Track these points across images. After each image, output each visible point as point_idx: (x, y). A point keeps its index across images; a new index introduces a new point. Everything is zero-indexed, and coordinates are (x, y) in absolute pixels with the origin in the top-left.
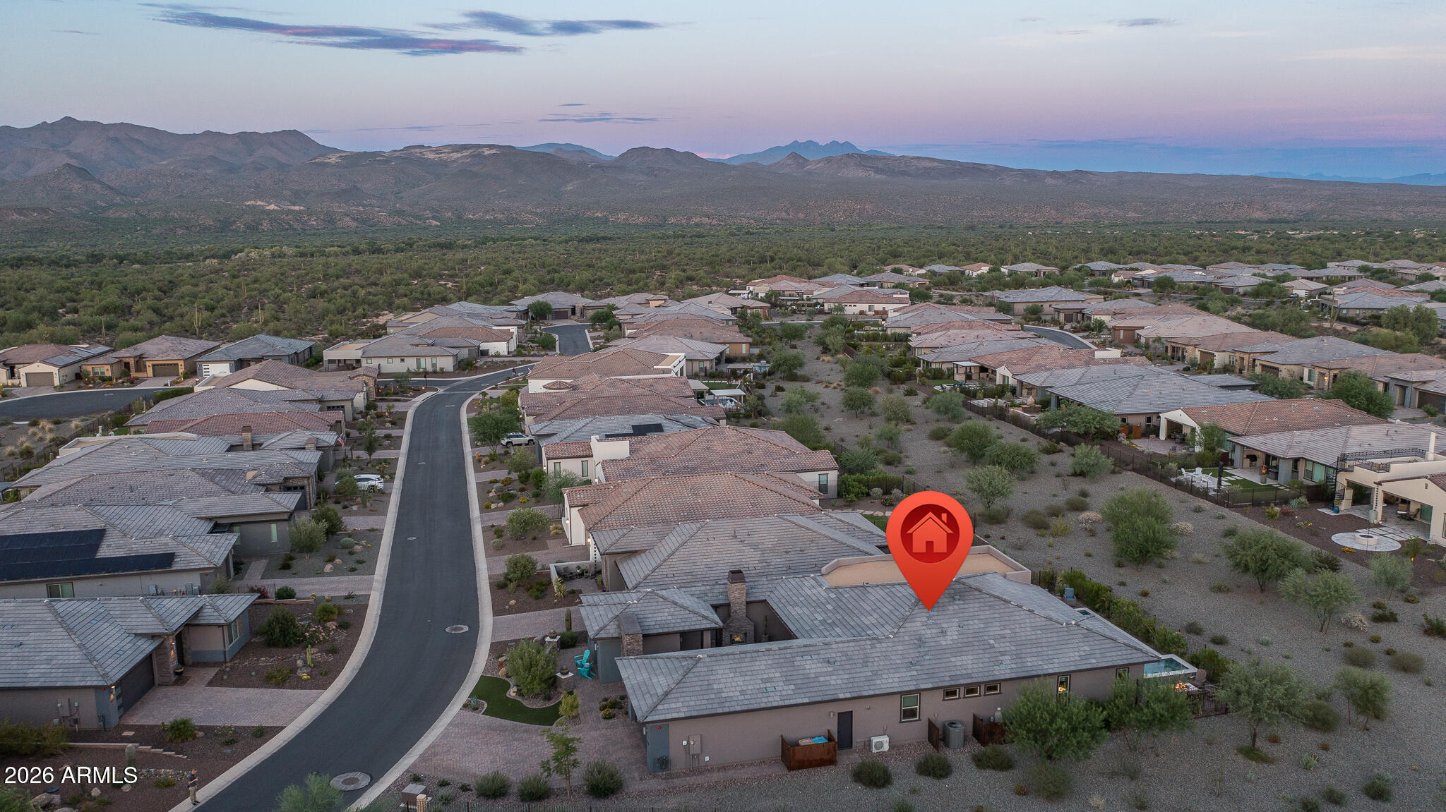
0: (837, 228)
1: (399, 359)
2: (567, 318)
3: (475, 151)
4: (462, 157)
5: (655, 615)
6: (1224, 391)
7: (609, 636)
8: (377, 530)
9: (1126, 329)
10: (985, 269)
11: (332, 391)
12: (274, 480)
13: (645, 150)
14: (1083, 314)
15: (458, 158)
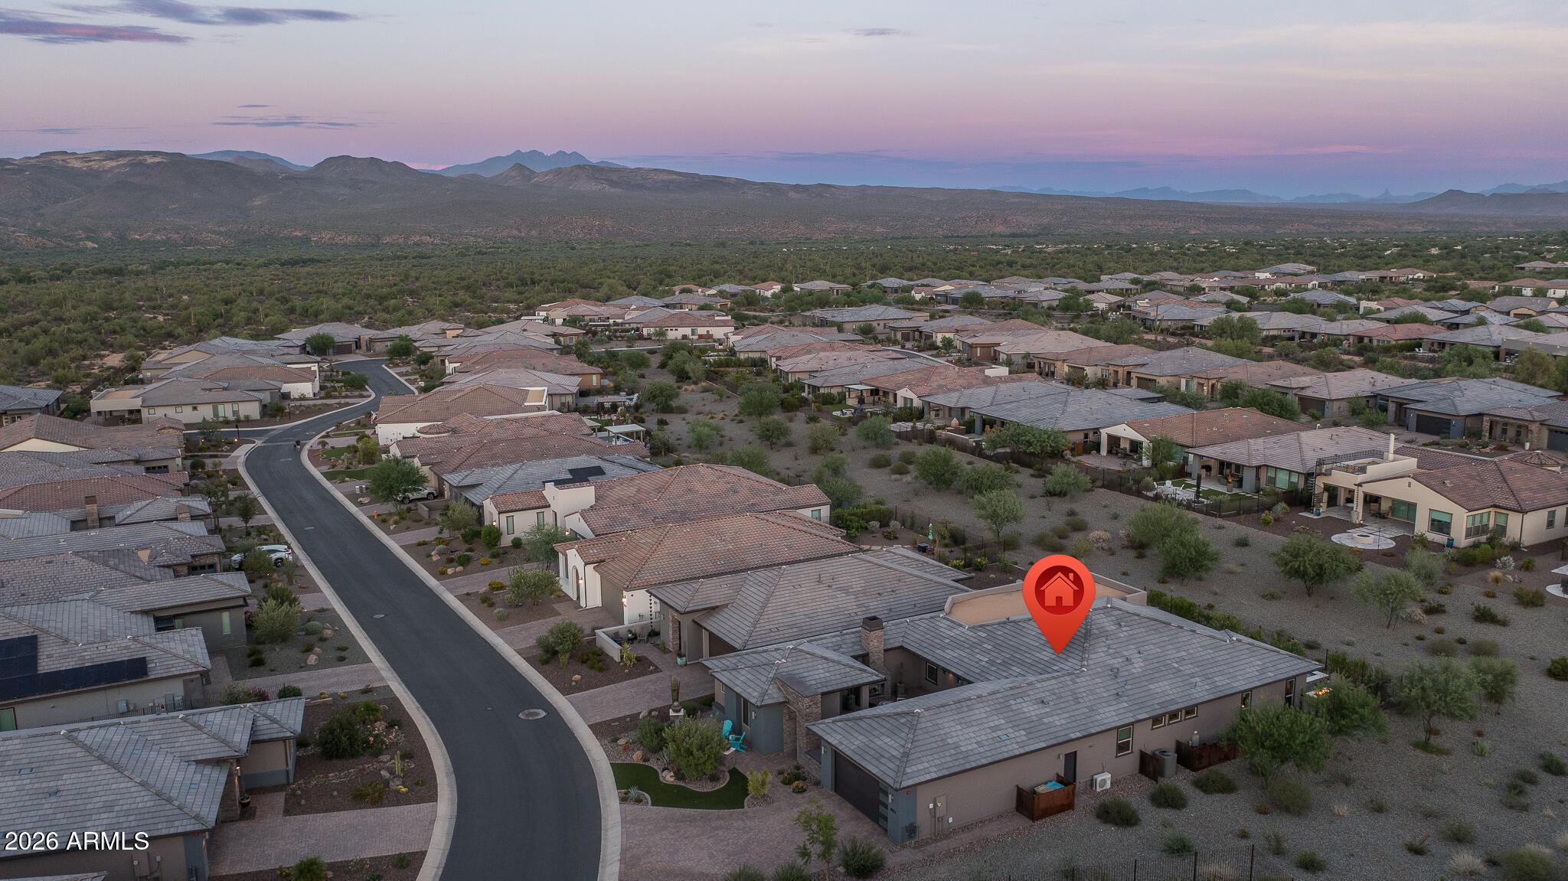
0: (578, 247)
1: (190, 408)
2: (351, 352)
3: (135, 160)
4: (118, 166)
5: (811, 673)
6: (1145, 404)
7: (776, 701)
8: (327, 610)
9: (983, 346)
10: (777, 288)
11: (149, 449)
12: (180, 560)
13: (345, 160)
14: (921, 332)
15: (112, 167)
